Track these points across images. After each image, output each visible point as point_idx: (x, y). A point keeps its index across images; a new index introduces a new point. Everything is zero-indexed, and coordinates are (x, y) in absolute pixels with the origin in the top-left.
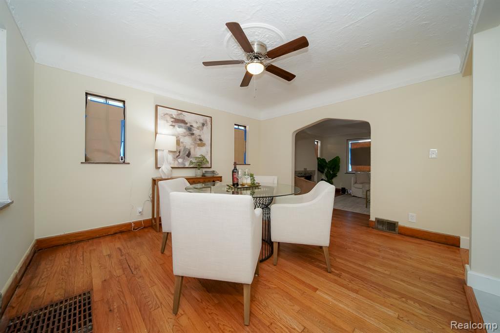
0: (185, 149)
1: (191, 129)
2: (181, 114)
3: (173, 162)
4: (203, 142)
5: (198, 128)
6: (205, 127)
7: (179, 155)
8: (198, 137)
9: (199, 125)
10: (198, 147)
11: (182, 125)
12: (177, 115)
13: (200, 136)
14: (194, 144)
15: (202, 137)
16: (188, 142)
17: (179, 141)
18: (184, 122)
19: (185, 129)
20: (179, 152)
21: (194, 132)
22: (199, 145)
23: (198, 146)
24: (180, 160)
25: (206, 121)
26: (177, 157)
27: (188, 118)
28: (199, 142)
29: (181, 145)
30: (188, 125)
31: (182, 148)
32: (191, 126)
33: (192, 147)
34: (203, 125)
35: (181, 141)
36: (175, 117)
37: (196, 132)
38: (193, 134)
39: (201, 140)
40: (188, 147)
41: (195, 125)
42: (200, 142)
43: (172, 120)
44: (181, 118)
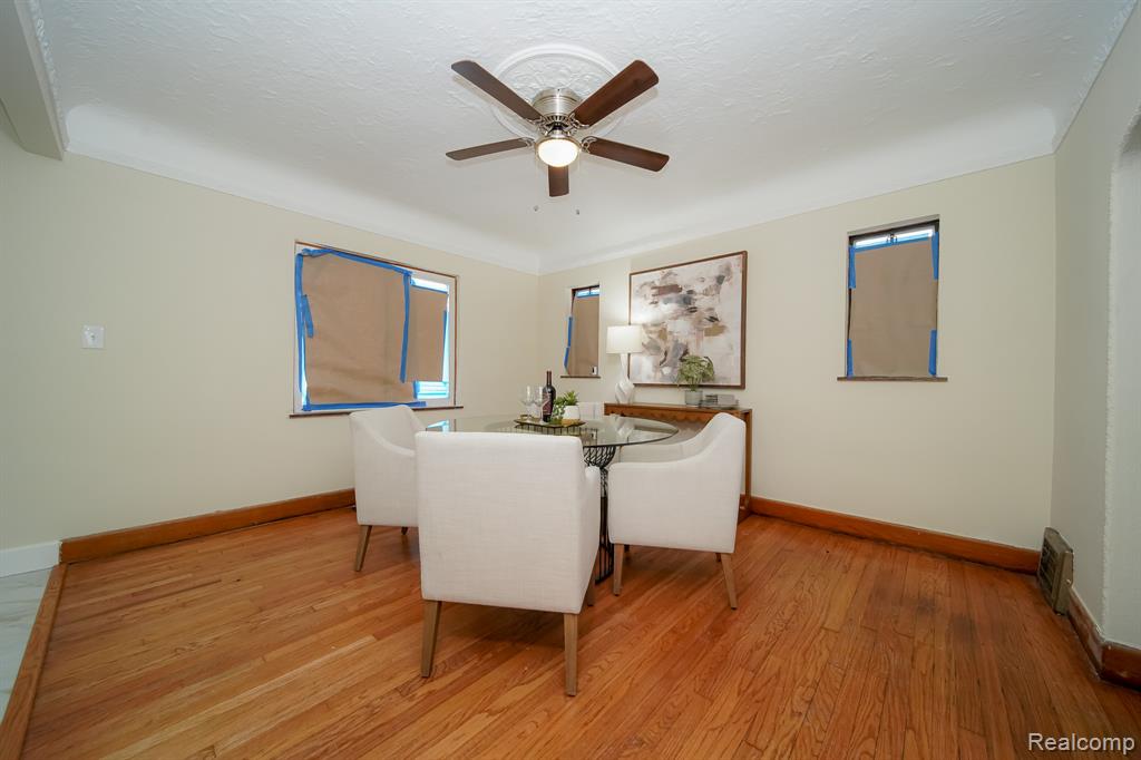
0: (677, 345)
1: (690, 299)
2: (669, 274)
3: (653, 374)
4: (720, 324)
5: (706, 293)
6: (725, 284)
7: (665, 360)
8: (707, 315)
9: (711, 282)
10: (705, 338)
11: (672, 295)
12: (663, 278)
13: (711, 309)
14: (695, 331)
15: (718, 312)
16: (682, 329)
17: (665, 329)
18: (675, 288)
19: (677, 302)
20: (666, 354)
21: (697, 304)
22: (709, 333)
23: (707, 335)
24: (666, 370)
25: (728, 269)
26: (662, 363)
27: (683, 277)
28: (710, 325)
29: (669, 337)
30: (684, 292)
31: (670, 345)
32: (690, 292)
33: (692, 339)
34: (720, 280)
35: (669, 329)
36: (657, 284)
37: (702, 303)
38: (693, 310)
39: (713, 319)
40: (682, 340)
41: (699, 288)
42: (714, 324)
43: (654, 291)
44: (670, 281)
